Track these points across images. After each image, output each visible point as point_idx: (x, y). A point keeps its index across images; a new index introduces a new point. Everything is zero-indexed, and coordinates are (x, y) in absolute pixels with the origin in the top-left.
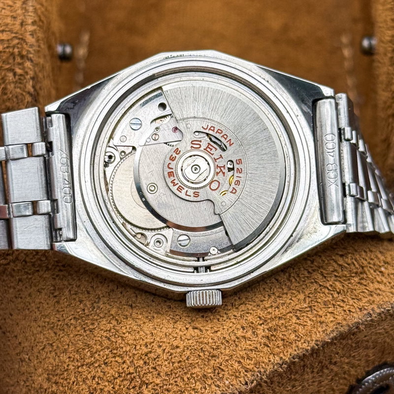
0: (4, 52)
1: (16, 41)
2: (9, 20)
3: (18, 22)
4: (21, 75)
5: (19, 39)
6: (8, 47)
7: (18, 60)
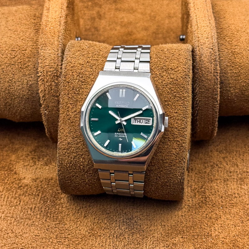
0: (51, 75)
1: (56, 71)
2: (53, 64)
3: (56, 65)
4: (57, 83)
5: (56, 70)
6: (52, 73)
7: (56, 78)
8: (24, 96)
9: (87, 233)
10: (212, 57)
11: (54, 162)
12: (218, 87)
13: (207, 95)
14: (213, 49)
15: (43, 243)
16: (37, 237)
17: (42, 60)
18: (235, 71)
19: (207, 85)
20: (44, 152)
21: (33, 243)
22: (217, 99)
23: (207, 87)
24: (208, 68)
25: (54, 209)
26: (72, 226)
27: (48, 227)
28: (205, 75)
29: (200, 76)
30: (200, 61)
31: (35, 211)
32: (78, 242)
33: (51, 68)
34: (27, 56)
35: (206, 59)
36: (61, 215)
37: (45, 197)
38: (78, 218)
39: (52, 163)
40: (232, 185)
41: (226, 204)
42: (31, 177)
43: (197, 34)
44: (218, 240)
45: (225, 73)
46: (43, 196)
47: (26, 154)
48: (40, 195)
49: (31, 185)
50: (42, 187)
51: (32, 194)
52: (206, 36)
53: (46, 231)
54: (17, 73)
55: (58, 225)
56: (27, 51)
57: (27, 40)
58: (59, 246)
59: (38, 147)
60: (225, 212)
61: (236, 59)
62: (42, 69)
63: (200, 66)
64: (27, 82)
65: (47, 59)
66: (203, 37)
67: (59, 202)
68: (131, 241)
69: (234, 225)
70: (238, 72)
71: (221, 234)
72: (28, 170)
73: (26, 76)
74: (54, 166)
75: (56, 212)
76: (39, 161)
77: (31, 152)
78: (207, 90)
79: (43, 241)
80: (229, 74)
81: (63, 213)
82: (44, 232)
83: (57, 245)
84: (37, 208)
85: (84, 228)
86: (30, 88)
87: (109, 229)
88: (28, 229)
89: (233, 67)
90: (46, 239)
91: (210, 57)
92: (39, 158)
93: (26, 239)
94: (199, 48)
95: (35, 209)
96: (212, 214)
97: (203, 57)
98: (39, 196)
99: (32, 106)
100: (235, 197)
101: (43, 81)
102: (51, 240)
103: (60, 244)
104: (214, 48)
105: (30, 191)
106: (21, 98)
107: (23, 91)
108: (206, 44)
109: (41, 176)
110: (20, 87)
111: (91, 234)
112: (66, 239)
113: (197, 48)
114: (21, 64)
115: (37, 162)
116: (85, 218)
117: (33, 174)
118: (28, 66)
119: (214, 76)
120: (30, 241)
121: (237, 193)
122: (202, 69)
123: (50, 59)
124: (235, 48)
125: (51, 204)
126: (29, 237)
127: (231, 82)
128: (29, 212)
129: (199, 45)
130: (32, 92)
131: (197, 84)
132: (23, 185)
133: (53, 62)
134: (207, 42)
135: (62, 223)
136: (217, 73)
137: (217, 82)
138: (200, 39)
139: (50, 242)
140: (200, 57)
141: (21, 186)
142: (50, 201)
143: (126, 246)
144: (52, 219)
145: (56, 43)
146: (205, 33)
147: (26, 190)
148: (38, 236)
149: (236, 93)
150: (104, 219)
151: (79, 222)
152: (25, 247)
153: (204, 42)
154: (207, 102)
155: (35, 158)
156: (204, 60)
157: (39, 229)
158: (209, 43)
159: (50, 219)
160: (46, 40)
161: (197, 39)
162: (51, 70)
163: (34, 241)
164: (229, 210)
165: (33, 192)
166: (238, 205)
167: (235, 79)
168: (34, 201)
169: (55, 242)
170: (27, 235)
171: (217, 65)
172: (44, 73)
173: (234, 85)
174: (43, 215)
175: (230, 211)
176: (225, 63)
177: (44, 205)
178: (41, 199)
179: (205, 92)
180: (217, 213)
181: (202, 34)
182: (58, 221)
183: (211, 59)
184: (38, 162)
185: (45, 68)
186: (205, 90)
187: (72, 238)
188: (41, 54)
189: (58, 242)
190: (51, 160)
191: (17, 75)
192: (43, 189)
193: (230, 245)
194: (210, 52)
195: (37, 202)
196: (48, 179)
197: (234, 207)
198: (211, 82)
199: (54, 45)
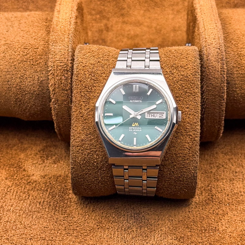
1: (66, 66)
2: (63, 59)
3: (66, 60)
4: (67, 77)
6: (62, 68)
7: (66, 72)
8: (35, 92)
9: (95, 226)
10: (219, 56)
11: (62, 161)
12: (225, 85)
13: (214, 93)
14: (219, 49)
15: (52, 234)
16: (45, 228)
17: (52, 55)
18: (241, 72)
19: (214, 84)
20: (52, 152)
21: (42, 234)
22: (223, 97)
23: (214, 85)
24: (215, 67)
25: (62, 203)
26: (80, 219)
27: (57, 219)
28: (212, 74)
29: (207, 74)
30: (207, 60)
31: (44, 205)
32: (86, 234)
33: (61, 62)
34: (39, 54)
35: (213, 58)
36: (69, 209)
37: (53, 192)
38: (86, 212)
39: (61, 162)
40: (238, 184)
41: (233, 201)
42: (39, 174)
43: (204, 36)
44: (225, 234)
45: (231, 74)
46: (51, 191)
47: (34, 153)
48: (49, 190)
49: (39, 181)
50: (51, 183)
51: (41, 189)
52: (213, 37)
53: (55, 224)
54: (29, 69)
55: (67, 218)
56: (39, 50)
57: (39, 40)
58: (68, 237)
59: (46, 147)
60: (232, 208)
61: (242, 61)
62: (52, 63)
63: (208, 65)
64: (38, 78)
65: (57, 55)
66: (210, 38)
67: (68, 197)
68: (139, 234)
69: (241, 221)
70: (244, 73)
71: (228, 228)
72: (37, 167)
73: (37, 72)
74: (62, 164)
75: (64, 206)
76: (47, 159)
77: (39, 151)
78: (214, 88)
79: (52, 232)
80: (236, 75)
81: (72, 207)
82: (52, 225)
83: (65, 236)
84: (45, 203)
85: (92, 221)
86: (41, 84)
87: (117, 222)
88: (37, 221)
89: (239, 68)
90: (54, 231)
91: (217, 56)
92: (48, 157)
93: (34, 231)
94: (207, 47)
95: (43, 203)
96: (219, 210)
97: (210, 56)
98: (47, 191)
99: (42, 102)
100: (241, 196)
101: (53, 75)
102: (60, 232)
103: (68, 235)
104: (221, 48)
105: (38, 187)
106: (32, 93)
107: (34, 87)
108: (214, 45)
109: (50, 173)
110: (31, 83)
111: (99, 226)
112: (75, 231)
113: (205, 48)
114: (33, 61)
115: (45, 160)
116: (93, 212)
117: (41, 172)
118: (40, 63)
119: (221, 74)
120: (39, 232)
121: (243, 192)
122: (210, 67)
123: (61, 54)
124: (241, 50)
125: (59, 199)
126: (38, 228)
127: (237, 82)
128: (38, 206)
129: (206, 45)
130: (42, 88)
131: (205, 82)
132: (32, 181)
133: (63, 57)
134: (214, 42)
135: (70, 216)
136: (224, 71)
137: (224, 81)
138: (207, 39)
139: (59, 234)
140: (207, 56)
141: (30, 182)
142: (59, 196)
143: (134, 238)
144: (61, 212)
145: (66, 40)
146: (212, 34)
147: (35, 186)
148: (47, 227)
149: (242, 94)
150: (112, 213)
151: (87, 216)
152: (34, 237)
153: (211, 42)
154: (214, 100)
155: (44, 157)
156: (211, 59)
157: (47, 221)
158: (216, 43)
159: (58, 213)
160: (57, 37)
161: (205, 39)
162: (62, 64)
163: (43, 232)
164: (236, 206)
165: (42, 187)
166: (244, 202)
167: (241, 80)
168: (43, 196)
169: (64, 233)
170: (36, 227)
171: (224, 64)
172: (54, 67)
173: (240, 86)
174: (51, 209)
175: (236, 208)
176: (231, 65)
177: (53, 200)
178: (49, 194)
179: (212, 90)
180: (224, 209)
181: (209, 36)
182: (67, 215)
183: (218, 58)
184: (47, 161)
185: (55, 63)
186: (212, 88)
187: (81, 230)
188: (52, 49)
189: (66, 233)
190: (59, 159)
191: (28, 71)
192: (51, 185)
193: (238, 239)
194: (217, 52)
195: (46, 197)
196: (57, 176)
197: (240, 204)
198: (218, 80)
199: (64, 41)
